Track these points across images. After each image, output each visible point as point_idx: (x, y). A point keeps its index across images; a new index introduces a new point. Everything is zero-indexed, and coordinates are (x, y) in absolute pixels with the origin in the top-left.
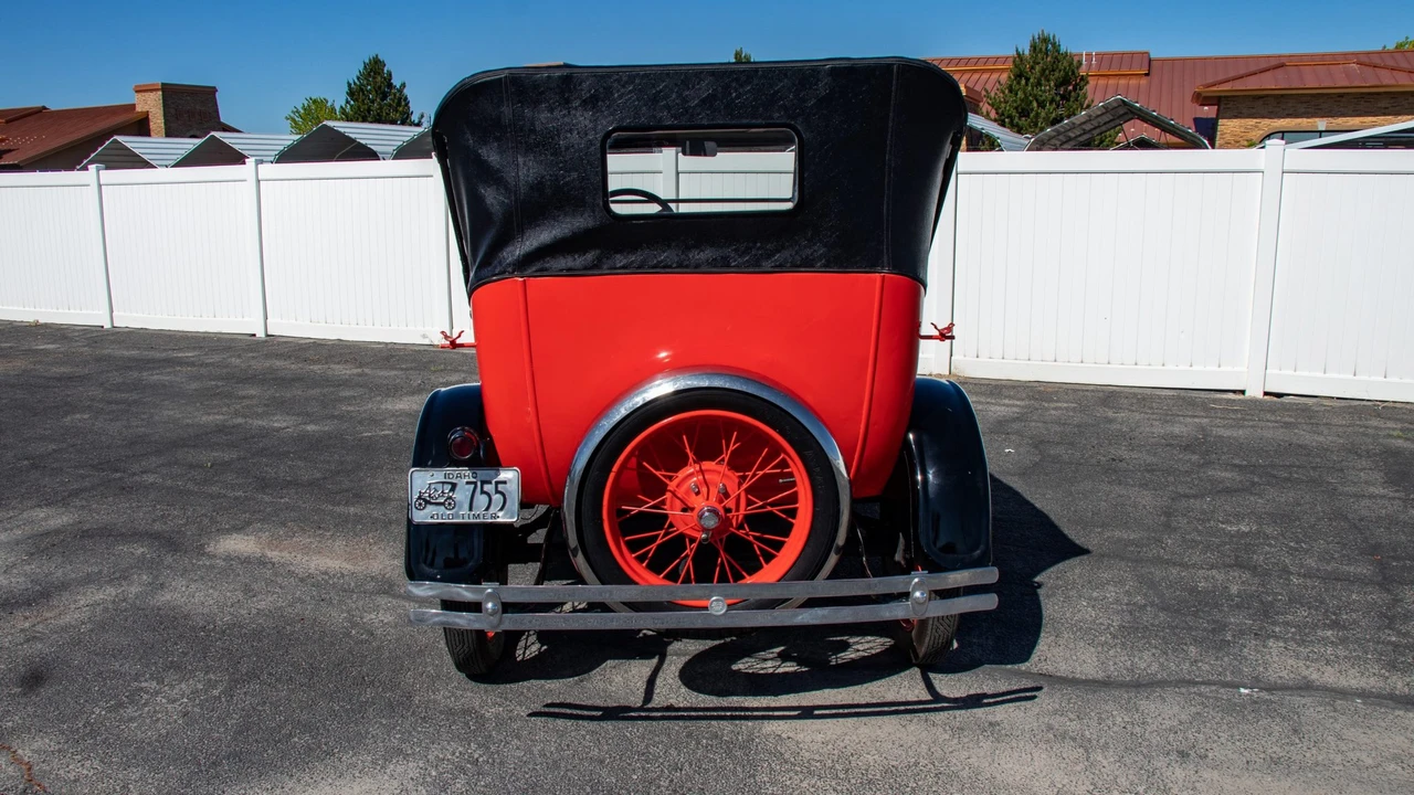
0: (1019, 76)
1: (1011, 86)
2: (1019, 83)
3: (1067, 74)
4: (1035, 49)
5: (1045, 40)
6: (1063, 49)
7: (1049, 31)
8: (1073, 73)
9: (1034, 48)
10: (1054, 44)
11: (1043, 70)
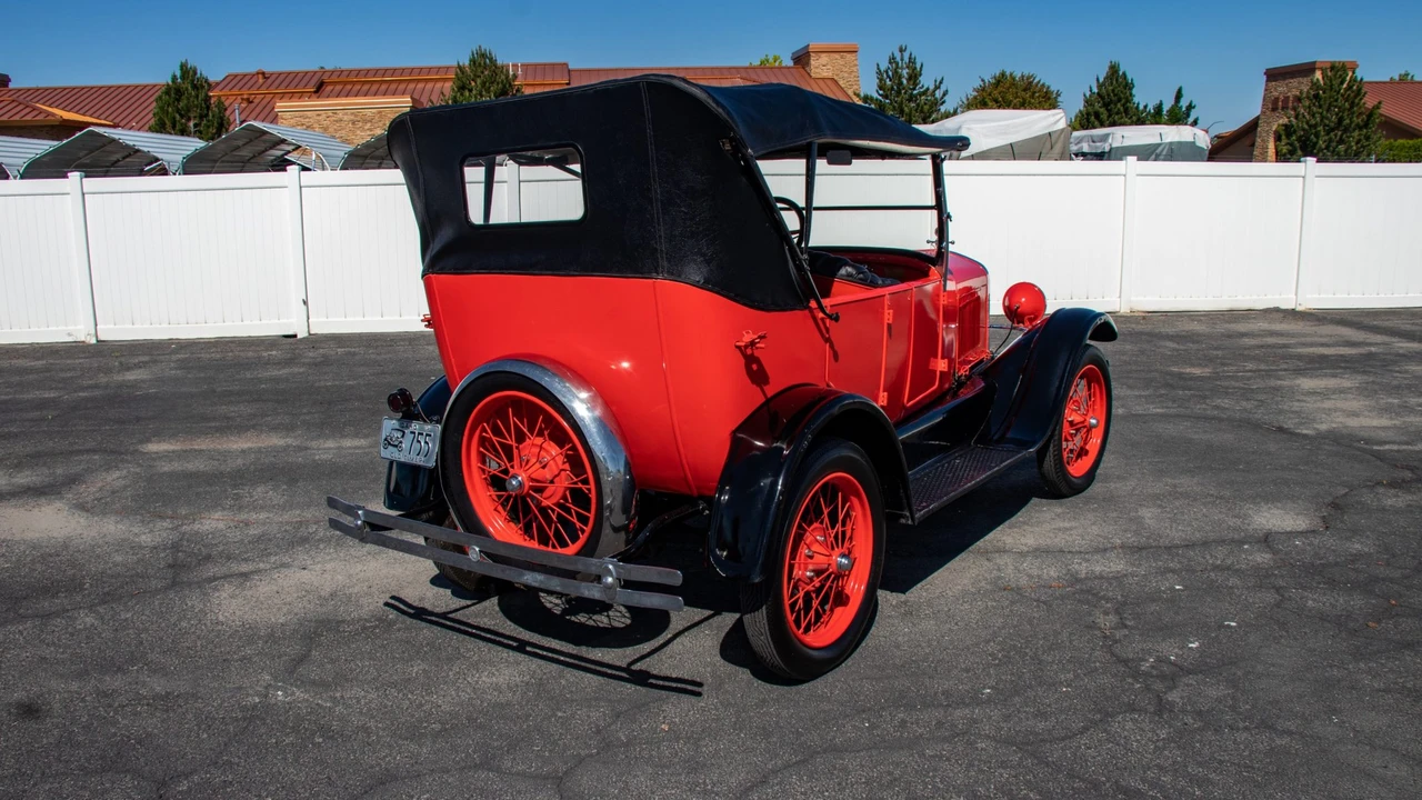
0: (462, 88)
1: (455, 97)
2: (462, 94)
3: (504, 86)
4: (475, 63)
5: (483, 56)
6: (499, 62)
7: (486, 47)
8: (510, 85)
9: (473, 61)
10: (491, 59)
11: (484, 84)
